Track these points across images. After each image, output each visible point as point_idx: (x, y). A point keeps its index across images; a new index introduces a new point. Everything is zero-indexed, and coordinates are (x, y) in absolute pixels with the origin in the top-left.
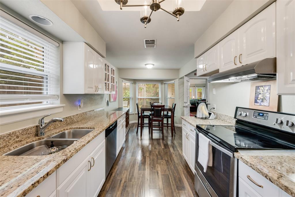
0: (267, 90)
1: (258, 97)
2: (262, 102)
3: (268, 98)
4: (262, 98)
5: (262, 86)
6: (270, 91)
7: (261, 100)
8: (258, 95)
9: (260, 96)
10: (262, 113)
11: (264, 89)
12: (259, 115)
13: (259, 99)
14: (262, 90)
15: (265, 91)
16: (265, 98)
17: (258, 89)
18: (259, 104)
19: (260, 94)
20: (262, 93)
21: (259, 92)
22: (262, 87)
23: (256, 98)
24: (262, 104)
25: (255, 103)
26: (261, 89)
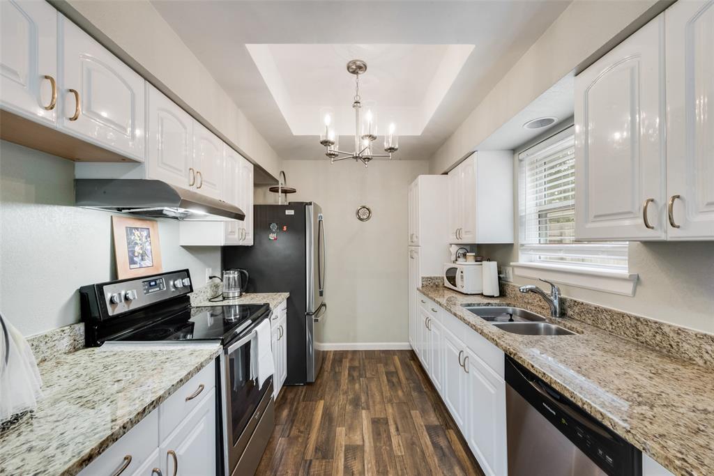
0: (146, 238)
1: (135, 252)
2: (142, 260)
3: (150, 252)
4: (141, 252)
5: (137, 229)
6: (149, 239)
7: (140, 258)
8: (134, 247)
9: (137, 249)
10: (152, 281)
11: (140, 233)
12: (150, 285)
13: (136, 254)
14: (138, 237)
16: (145, 253)
17: (131, 234)
18: (138, 266)
19: (136, 244)
20: (138, 242)
21: (133, 241)
22: (138, 231)
23: (130, 254)
24: (142, 263)
25: (130, 264)
26: (136, 234)
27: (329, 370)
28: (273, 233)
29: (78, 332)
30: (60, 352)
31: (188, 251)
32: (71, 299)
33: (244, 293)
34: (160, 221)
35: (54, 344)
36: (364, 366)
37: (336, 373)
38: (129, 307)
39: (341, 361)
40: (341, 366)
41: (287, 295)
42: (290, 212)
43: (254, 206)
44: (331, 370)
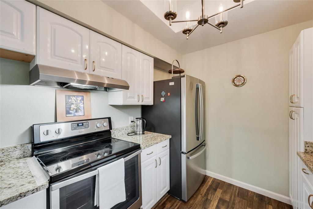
0: (81, 101)
1: (71, 108)
2: (76, 112)
3: (82, 108)
4: (76, 108)
6: (83, 101)
8: (70, 106)
9: (73, 107)
10: (80, 123)
11: (76, 98)
12: (78, 125)
13: (72, 109)
14: (75, 100)
15: (79, 101)
16: (79, 108)
17: (69, 99)
18: (73, 115)
19: (73, 104)
20: (74, 103)
21: (70, 102)
22: (74, 97)
23: (67, 109)
24: (76, 114)
25: (66, 114)
26: (73, 99)
27: (203, 195)
28: (163, 97)
29: (26, 148)
30: (13, 158)
31: (114, 107)
32: (26, 131)
33: (145, 132)
34: (92, 92)
35: (9, 153)
36: (234, 204)
37: (207, 199)
38: (57, 137)
39: (215, 190)
40: (214, 194)
41: (170, 137)
42: (172, 84)
43: (154, 82)
44: (205, 194)
